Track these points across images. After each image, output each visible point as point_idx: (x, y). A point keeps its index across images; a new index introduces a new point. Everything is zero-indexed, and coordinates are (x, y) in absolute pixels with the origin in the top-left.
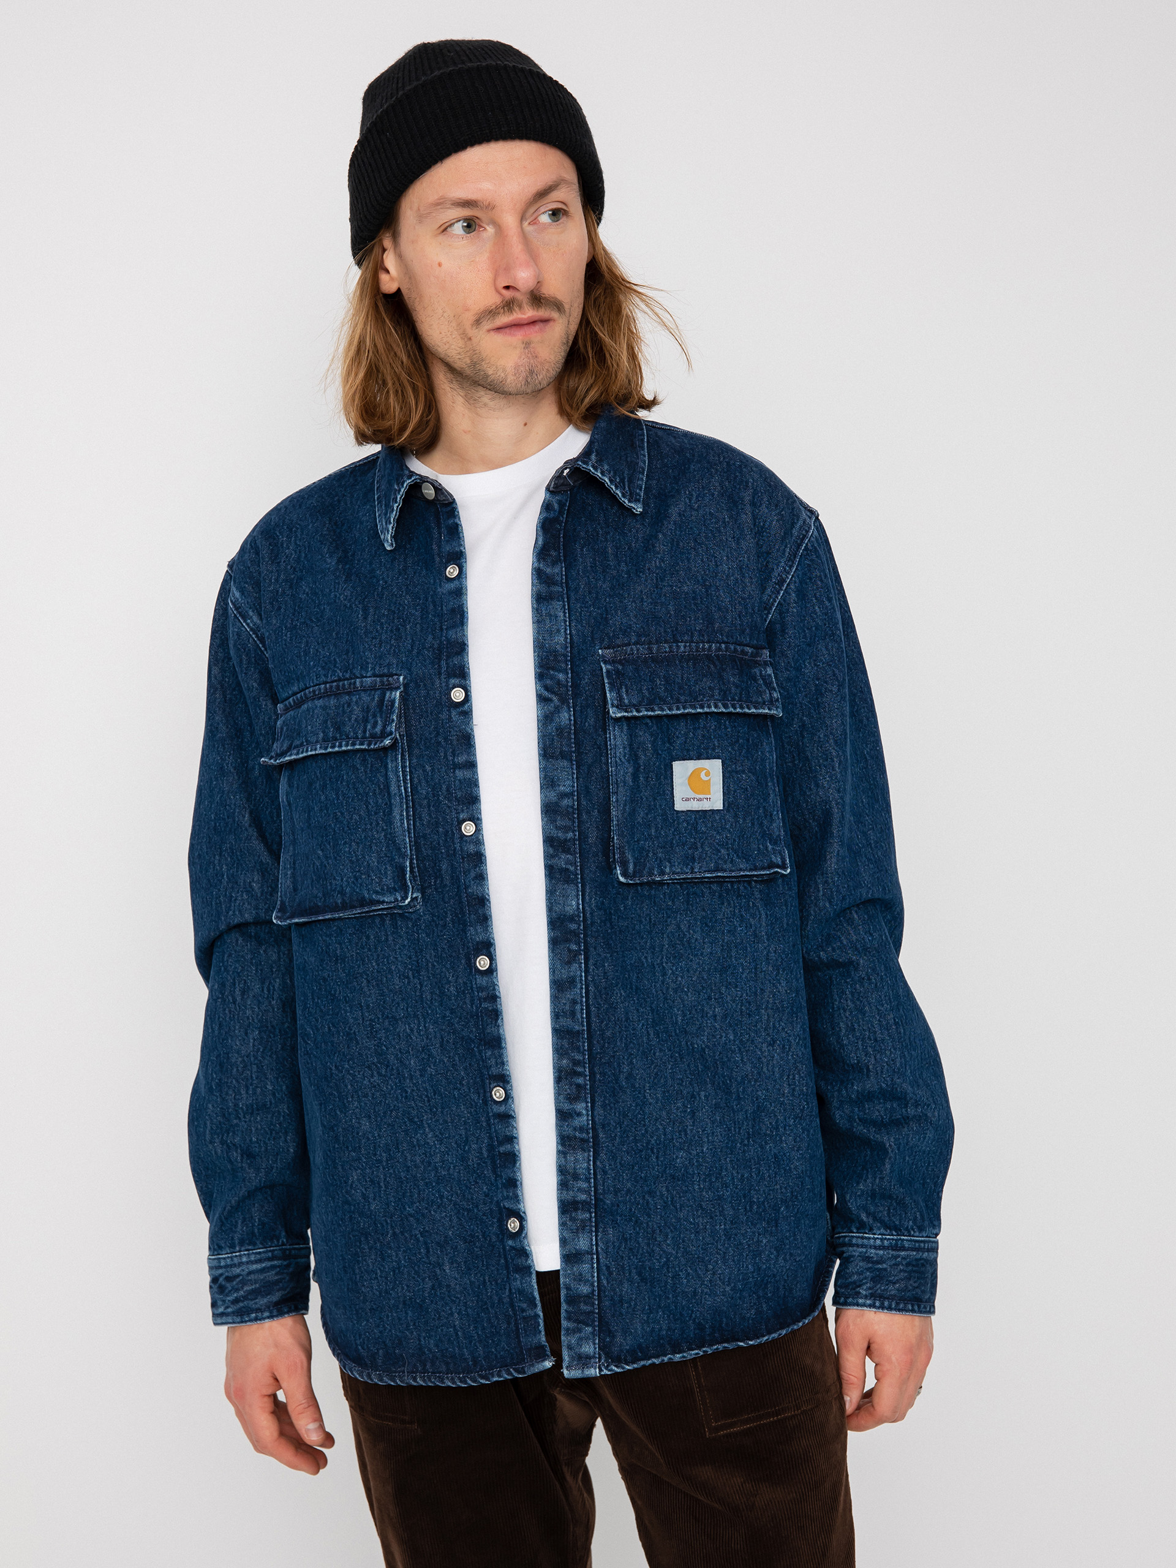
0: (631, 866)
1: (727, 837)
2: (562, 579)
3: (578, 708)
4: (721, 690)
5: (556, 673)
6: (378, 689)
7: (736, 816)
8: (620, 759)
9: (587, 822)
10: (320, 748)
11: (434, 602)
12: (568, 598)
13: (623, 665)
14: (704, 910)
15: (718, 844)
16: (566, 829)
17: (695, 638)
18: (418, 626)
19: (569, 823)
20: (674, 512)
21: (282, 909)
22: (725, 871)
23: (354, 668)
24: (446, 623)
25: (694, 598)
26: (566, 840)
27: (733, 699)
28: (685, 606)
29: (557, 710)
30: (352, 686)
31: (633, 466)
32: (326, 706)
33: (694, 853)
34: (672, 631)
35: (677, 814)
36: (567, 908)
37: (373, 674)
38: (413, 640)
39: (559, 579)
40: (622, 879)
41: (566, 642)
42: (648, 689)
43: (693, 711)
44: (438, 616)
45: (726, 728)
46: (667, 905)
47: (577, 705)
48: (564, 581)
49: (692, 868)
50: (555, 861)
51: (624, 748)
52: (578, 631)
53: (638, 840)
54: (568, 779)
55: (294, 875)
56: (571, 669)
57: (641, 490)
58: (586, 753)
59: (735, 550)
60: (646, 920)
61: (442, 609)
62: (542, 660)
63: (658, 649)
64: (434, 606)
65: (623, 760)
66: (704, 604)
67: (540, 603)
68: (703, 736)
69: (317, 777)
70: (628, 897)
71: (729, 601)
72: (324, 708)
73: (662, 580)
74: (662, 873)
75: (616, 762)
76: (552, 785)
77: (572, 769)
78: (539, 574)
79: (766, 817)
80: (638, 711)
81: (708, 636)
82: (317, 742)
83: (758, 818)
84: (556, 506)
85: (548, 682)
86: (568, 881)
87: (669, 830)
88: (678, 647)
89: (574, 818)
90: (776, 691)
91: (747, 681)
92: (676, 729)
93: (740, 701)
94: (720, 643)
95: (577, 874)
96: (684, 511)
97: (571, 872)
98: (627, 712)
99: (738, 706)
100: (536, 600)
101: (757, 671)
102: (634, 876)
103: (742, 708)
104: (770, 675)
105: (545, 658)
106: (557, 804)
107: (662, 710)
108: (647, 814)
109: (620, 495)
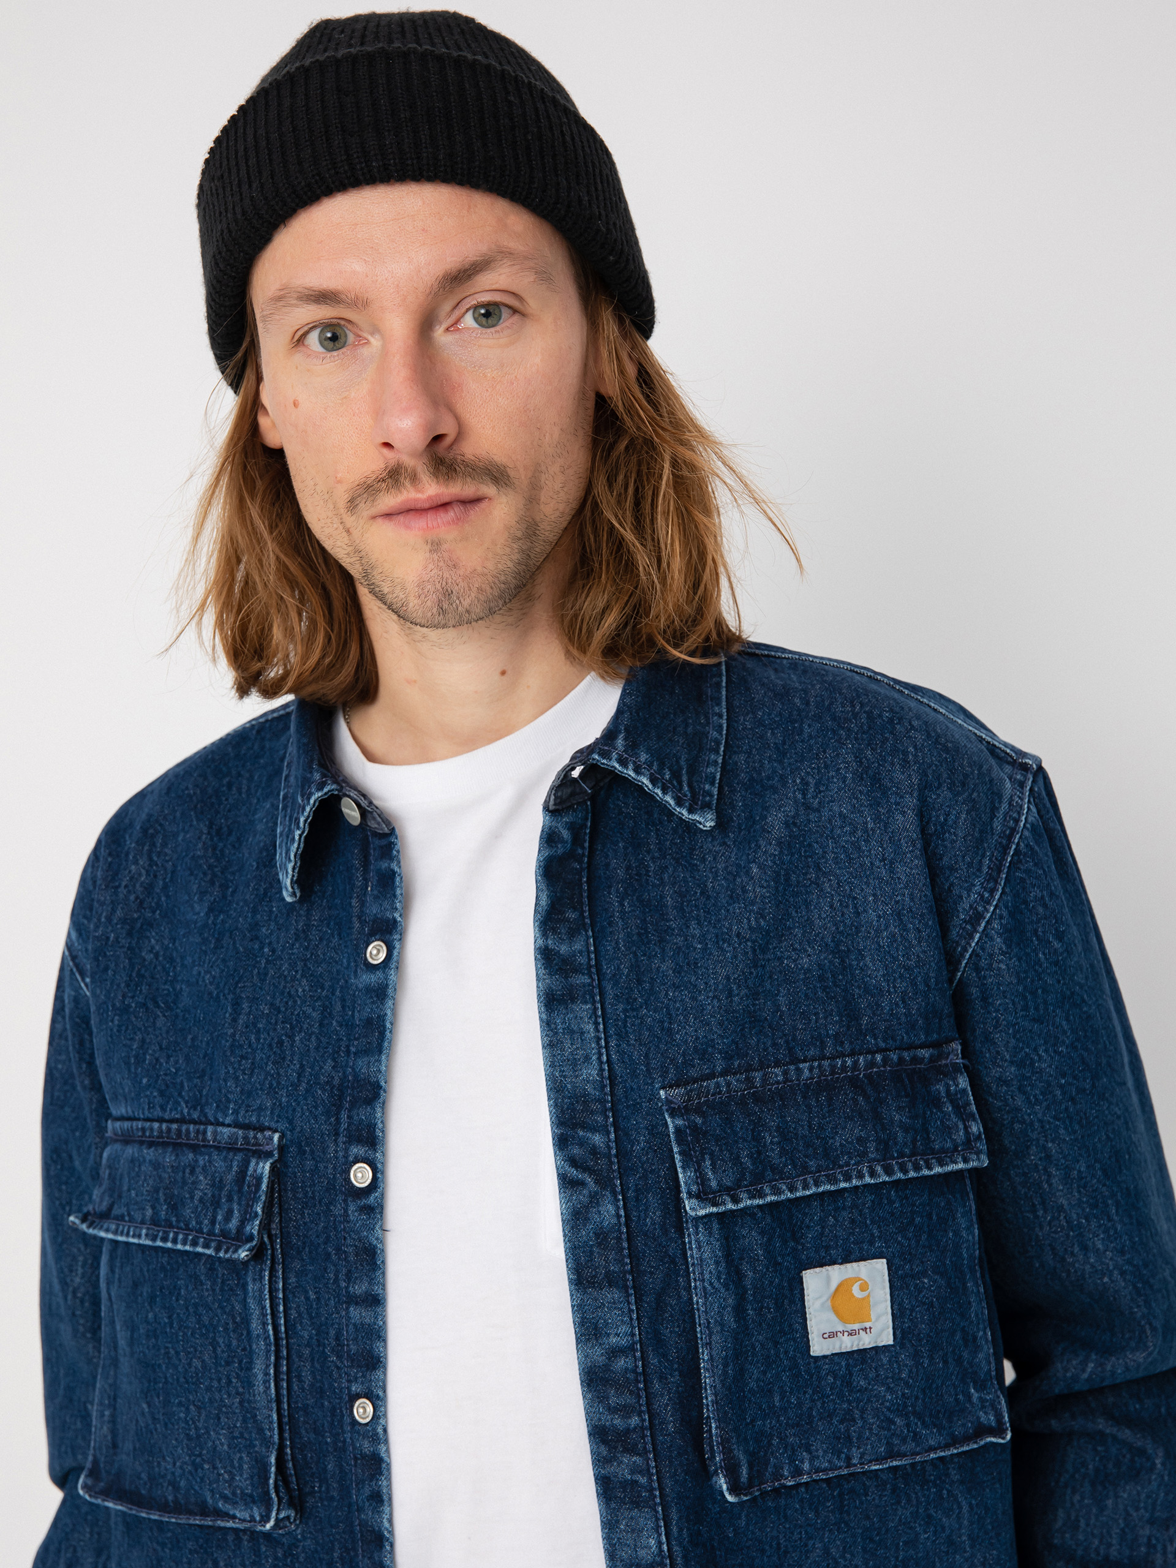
0: (744, 1472)
1: (903, 1395)
2: (590, 959)
3: (631, 1194)
4: (879, 1141)
5: (589, 1135)
6: (240, 1150)
7: (916, 1355)
8: (711, 1284)
9: (662, 1395)
10: (146, 1235)
11: (343, 1000)
12: (601, 994)
13: (703, 1115)
14: (868, 1518)
15: (889, 1409)
16: (625, 1411)
17: (828, 1051)
18: (313, 1039)
19: (630, 1400)
20: (775, 820)
21: (94, 1473)
22: (905, 1455)
23: (206, 1104)
24: (356, 1042)
26: (628, 1431)
27: (902, 1155)
28: (806, 995)
29: (595, 1200)
30: (201, 1137)
31: (698, 744)
32: (159, 1163)
33: (848, 1430)
34: (787, 1042)
35: (815, 1362)
36: (641, 1553)
37: (233, 1122)
38: (301, 1067)
39: (583, 960)
40: (730, 1498)
41: (602, 1077)
42: (750, 1156)
43: (833, 1188)
44: (347, 1025)
45: (891, 1202)
46: (807, 1519)
47: (629, 1189)
48: (593, 962)
49: (848, 1459)
50: (611, 1469)
51: (717, 1263)
52: (621, 1053)
53: (752, 1421)
54: (623, 1323)
55: (113, 1419)
56: (615, 1124)
57: (712, 784)
58: (651, 1273)
59: (887, 882)
60: (771, 1546)
61: (352, 1016)
62: (563, 1112)
63: (765, 1080)
64: (343, 1006)
65: (716, 1284)
66: (838, 986)
67: (553, 1011)
68: (853, 1221)
69: (144, 1277)
70: (740, 1514)
71: (884, 976)
72: (155, 1166)
73: (764, 951)
74: (798, 1472)
75: (704, 1288)
76: (595, 1335)
77: (629, 1303)
78: (546, 957)
79: (966, 1346)
80: (736, 1200)
81: (851, 1043)
82: (143, 1222)
83: (954, 1351)
84: (566, 834)
85: (576, 1151)
86: (636, 1502)
87: (805, 1393)
88: (799, 1071)
89: (639, 1389)
90: (974, 1120)
91: (925, 1113)
92: (805, 1214)
93: (913, 1154)
94: (873, 1053)
95: (652, 1490)
96: (794, 817)
97: (642, 1486)
98: (715, 1204)
99: (910, 1166)
100: (546, 1006)
101: (941, 1088)
102: (751, 1484)
103: (917, 1168)
104: (964, 1091)
105: (568, 1109)
106: (606, 1368)
107: (777, 1191)
108: (764, 1373)
109: (673, 802)
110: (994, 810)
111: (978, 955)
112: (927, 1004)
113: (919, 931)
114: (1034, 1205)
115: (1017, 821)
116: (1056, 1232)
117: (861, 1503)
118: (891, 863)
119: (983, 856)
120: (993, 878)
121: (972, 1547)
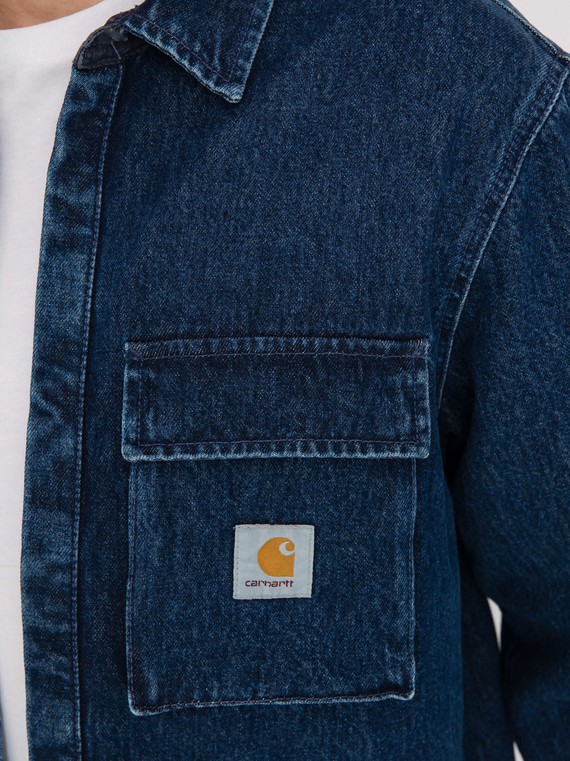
0: (153, 691)
1: (312, 641)
2: (95, 213)
3: (91, 432)
4: (318, 420)
5: (62, 373)
7: (332, 610)
9: (91, 609)
12: (99, 248)
13: (158, 371)
16: (58, 618)
17: (287, 328)
19: (64, 609)
22: (308, 696)
25: (294, 259)
26: (58, 634)
27: (339, 436)
28: (276, 273)
29: (58, 431)
31: (237, 19)
33: (259, 666)
34: (250, 315)
35: (236, 605)
36: (58, 735)
39: (89, 213)
40: (134, 711)
41: (83, 322)
43: (263, 456)
47: (90, 427)
48: (98, 217)
49: (255, 692)
51: (149, 506)
52: (103, 305)
53: (169, 648)
54: (65, 543)
56: (88, 367)
57: (248, 59)
58: (98, 504)
62: (44, 348)
63: (221, 347)
66: (310, 269)
67: (52, 255)
68: (288, 489)
74: (207, 698)
76: (39, 550)
77: (73, 527)
78: (54, 206)
79: (384, 611)
80: (168, 452)
81: (310, 324)
83: (370, 613)
84: (92, 93)
85: (50, 384)
86: (59, 694)
87: (223, 630)
88: (254, 343)
89: (72, 601)
90: (425, 414)
91: (374, 400)
92: (245, 476)
93: (352, 436)
94: (329, 336)
95: (73, 686)
97: (65, 681)
98: (147, 453)
99: (344, 447)
100: (46, 250)
101: (397, 379)
102: (160, 701)
103: (351, 450)
104: (422, 385)
105: (49, 346)
106: (45, 579)
107: (210, 450)
108: (185, 608)
109: (199, 74)
110: (518, 99)
111: (494, 243)
112: (393, 297)
113: (397, 227)
115: (542, 110)
117: (270, 726)
118: (386, 160)
119: (499, 147)
120: (508, 168)
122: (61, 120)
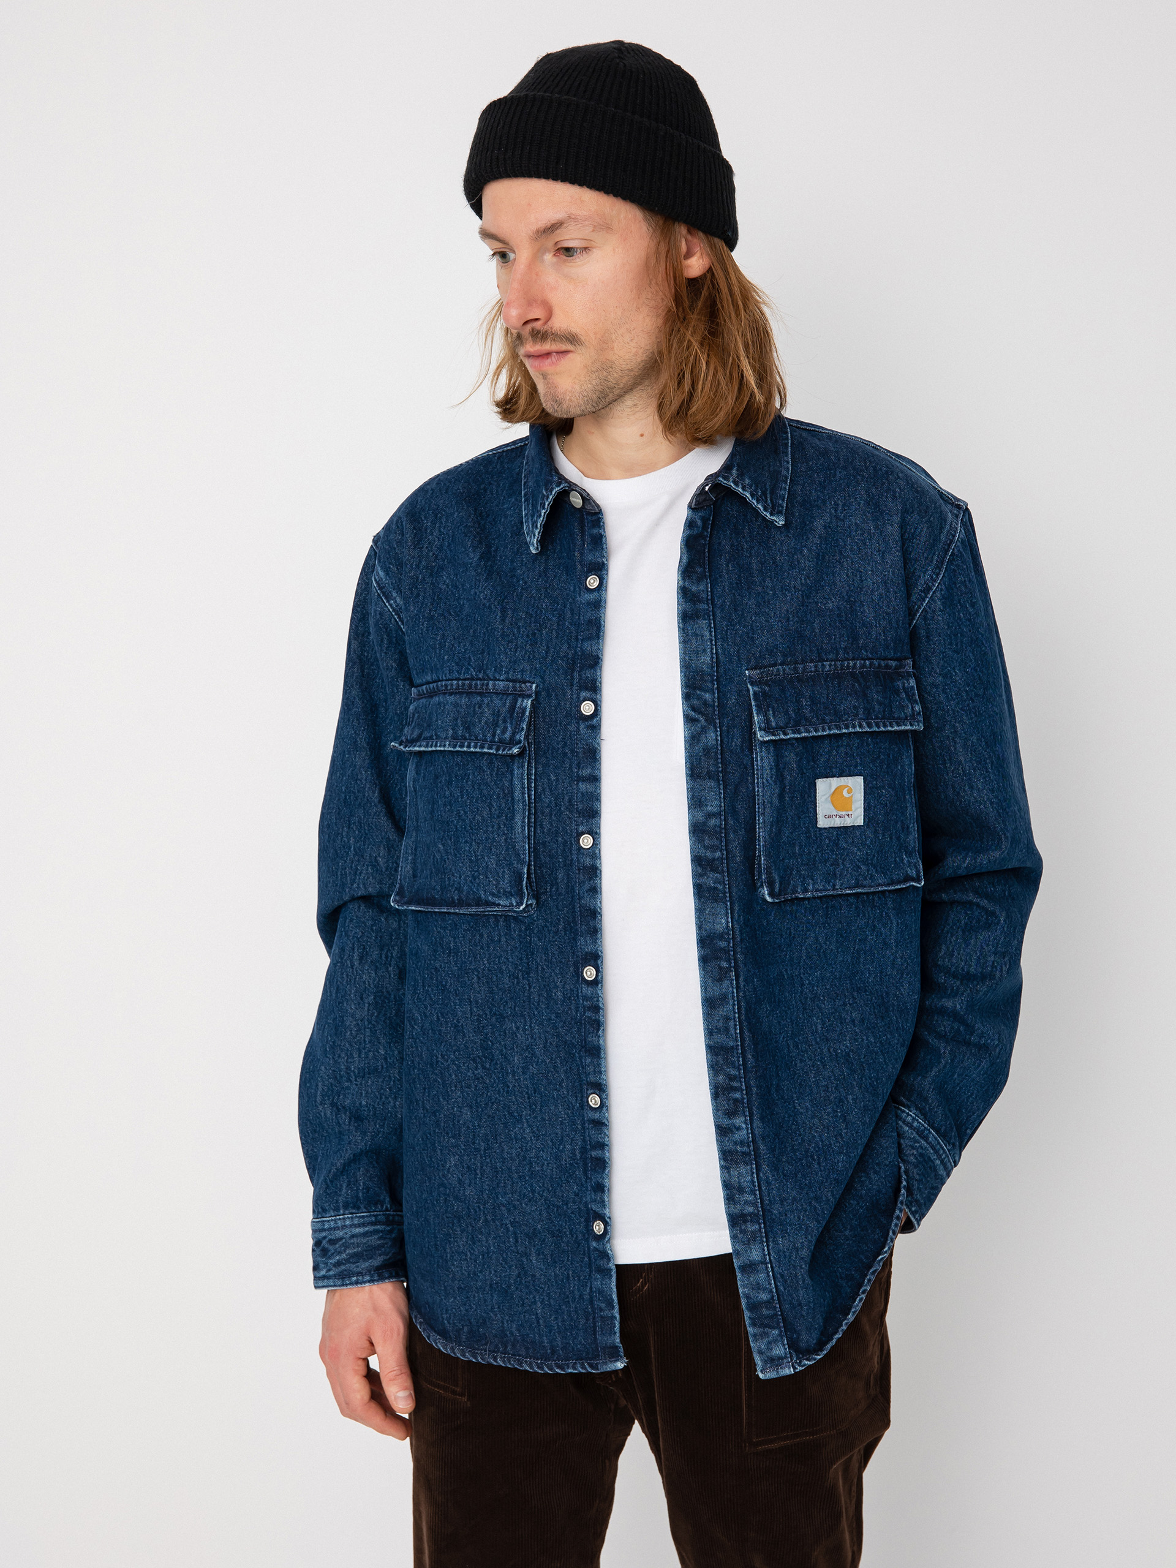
0: (777, 885)
1: (867, 853)
2: (708, 595)
3: (724, 728)
4: (865, 709)
5: (703, 694)
6: (510, 694)
7: (876, 832)
8: (767, 781)
9: (734, 841)
10: (449, 745)
11: (572, 610)
12: (714, 615)
13: (769, 686)
14: (840, 922)
15: (858, 860)
16: (714, 849)
17: (840, 656)
18: (554, 632)
19: (717, 842)
20: (819, 524)
21: (400, 893)
22: (865, 887)
23: (487, 668)
24: (582, 634)
25: (839, 616)
26: (714, 859)
27: (877, 718)
28: (830, 624)
29: (704, 730)
30: (484, 688)
31: (776, 477)
32: (458, 704)
33: (834, 870)
34: (818, 649)
35: (820, 831)
36: (716, 927)
37: (506, 678)
38: (548, 647)
39: (704, 595)
40: (769, 899)
41: (712, 662)
42: (794, 711)
43: (838, 732)
44: (575, 624)
45: (868, 745)
46: (808, 919)
47: (723, 726)
48: (709, 598)
49: (834, 885)
50: (704, 880)
51: (771, 769)
52: (724, 650)
53: (783, 859)
54: (716, 799)
55: (414, 862)
56: (718, 688)
57: (783, 500)
58: (733, 773)
59: (880, 564)
60: (786, 933)
61: (579, 619)
62: (688, 680)
63: (804, 670)
64: (572, 614)
65: (770, 781)
66: (848, 621)
67: (686, 622)
68: (846, 754)
69: (443, 771)
70: (771, 913)
71: (874, 617)
72: (456, 705)
73: (808, 597)
74: (806, 890)
75: (763, 783)
76: (699, 805)
77: (720, 789)
78: (684, 593)
79: (903, 831)
80: (785, 734)
81: (853, 653)
82: (446, 738)
83: (896, 832)
84: (699, 522)
85: (695, 702)
86: (716, 899)
87: (813, 847)
88: (823, 666)
89: (721, 837)
90: (917, 704)
91: (890, 697)
92: (820, 747)
93: (883, 718)
94: (865, 660)
95: (725, 893)
96: (829, 523)
97: (719, 890)
98: (774, 735)
99: (881, 724)
100: (682, 619)
101: (900, 684)
102: (780, 894)
103: (885, 726)
104: (913, 687)
105: (692, 678)
106: (704, 824)
107: (808, 731)
108: (792, 833)
109: (762, 509)
110: (942, 528)
111: (926, 611)
112: (896, 635)
113: (896, 593)
114: (945, 760)
115: (954, 536)
116: (956, 777)
117: (838, 914)
118: (883, 553)
119: (934, 554)
120: (939, 567)
121: (896, 947)
122: (682, 541)
